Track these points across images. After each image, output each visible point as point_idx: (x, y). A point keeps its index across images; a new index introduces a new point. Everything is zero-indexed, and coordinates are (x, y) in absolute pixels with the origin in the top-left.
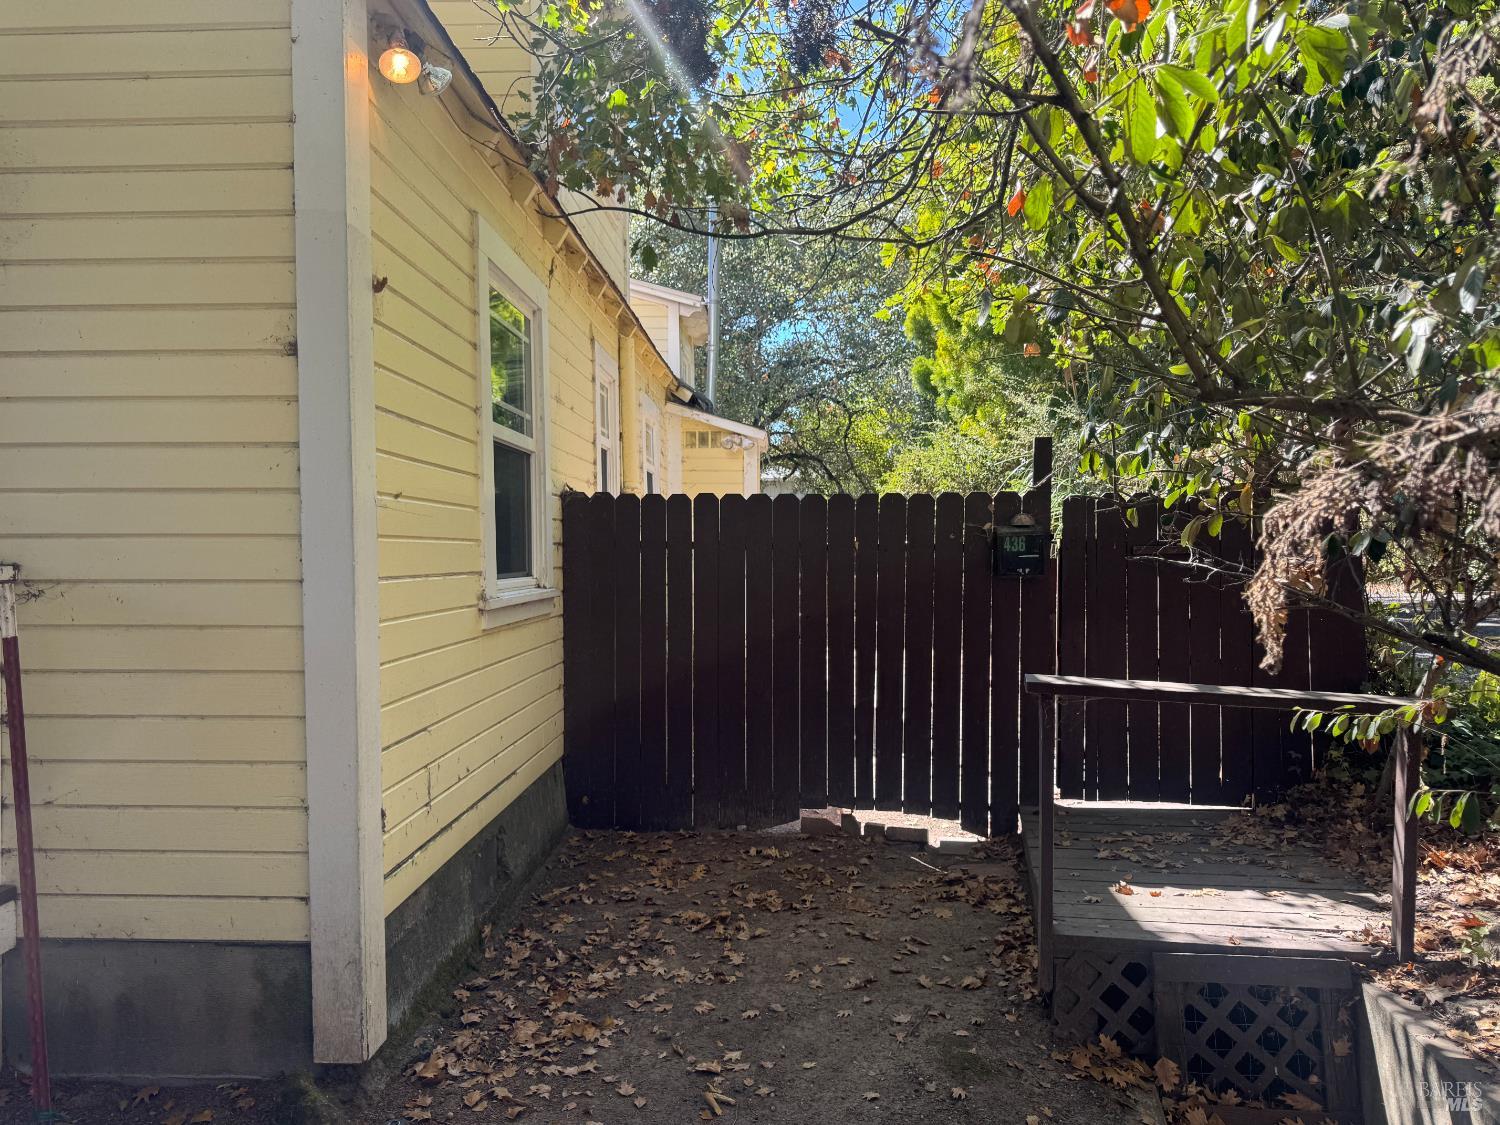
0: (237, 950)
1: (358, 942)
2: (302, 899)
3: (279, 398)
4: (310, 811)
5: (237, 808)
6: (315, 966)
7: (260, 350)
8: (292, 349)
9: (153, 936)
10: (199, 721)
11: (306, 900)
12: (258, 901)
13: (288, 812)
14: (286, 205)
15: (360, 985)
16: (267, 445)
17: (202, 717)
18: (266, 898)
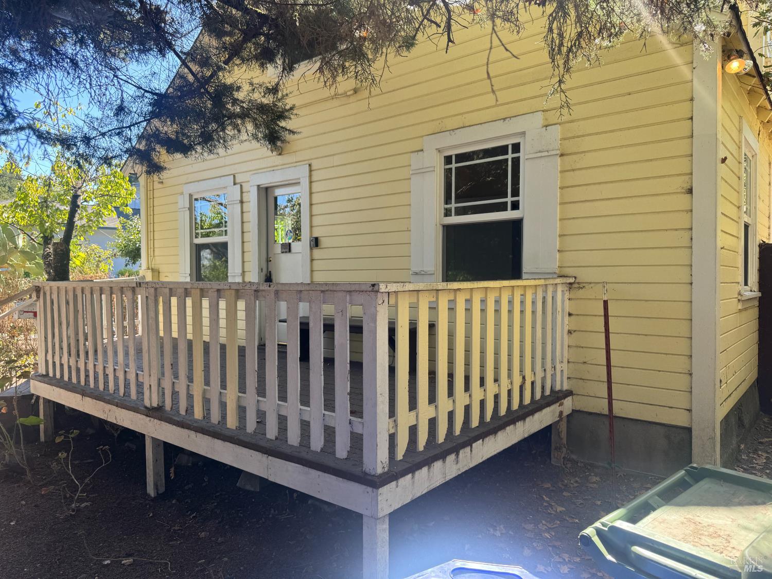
0: (658, 427)
1: (714, 431)
2: (688, 410)
3: (683, 211)
4: (693, 375)
5: (659, 371)
6: (694, 437)
7: (675, 193)
8: (690, 191)
9: (624, 416)
10: (645, 336)
11: (690, 410)
12: (668, 408)
13: (682, 375)
14: (690, 134)
15: (714, 448)
16: (676, 230)
17: (646, 335)
18: (671, 407)
